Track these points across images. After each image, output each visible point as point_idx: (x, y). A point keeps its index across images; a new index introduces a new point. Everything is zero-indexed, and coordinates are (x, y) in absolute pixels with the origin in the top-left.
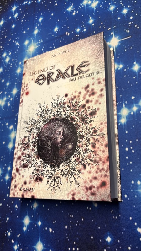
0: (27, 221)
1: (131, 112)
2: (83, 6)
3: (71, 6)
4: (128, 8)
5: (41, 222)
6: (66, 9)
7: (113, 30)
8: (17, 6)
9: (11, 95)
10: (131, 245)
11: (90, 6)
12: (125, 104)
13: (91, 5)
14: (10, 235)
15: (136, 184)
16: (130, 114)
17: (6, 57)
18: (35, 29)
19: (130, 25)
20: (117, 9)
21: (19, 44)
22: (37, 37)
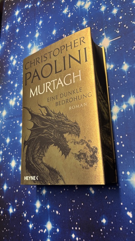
0: (38, 204)
1: (121, 110)
2: (77, 8)
3: (66, 8)
4: (118, 8)
5: (50, 206)
6: (62, 12)
7: (104, 31)
8: (19, 11)
9: (20, 95)
10: (122, 227)
11: (83, 8)
12: (116, 102)
13: (84, 6)
14: (26, 216)
15: (126, 174)
16: (120, 112)
17: (13, 60)
18: (36, 32)
19: (119, 25)
20: (108, 9)
21: (23, 48)
22: (38, 40)
